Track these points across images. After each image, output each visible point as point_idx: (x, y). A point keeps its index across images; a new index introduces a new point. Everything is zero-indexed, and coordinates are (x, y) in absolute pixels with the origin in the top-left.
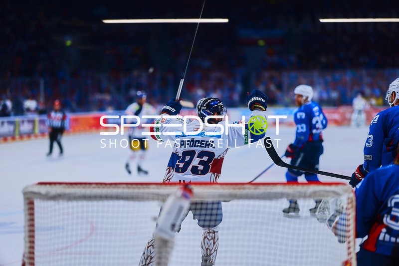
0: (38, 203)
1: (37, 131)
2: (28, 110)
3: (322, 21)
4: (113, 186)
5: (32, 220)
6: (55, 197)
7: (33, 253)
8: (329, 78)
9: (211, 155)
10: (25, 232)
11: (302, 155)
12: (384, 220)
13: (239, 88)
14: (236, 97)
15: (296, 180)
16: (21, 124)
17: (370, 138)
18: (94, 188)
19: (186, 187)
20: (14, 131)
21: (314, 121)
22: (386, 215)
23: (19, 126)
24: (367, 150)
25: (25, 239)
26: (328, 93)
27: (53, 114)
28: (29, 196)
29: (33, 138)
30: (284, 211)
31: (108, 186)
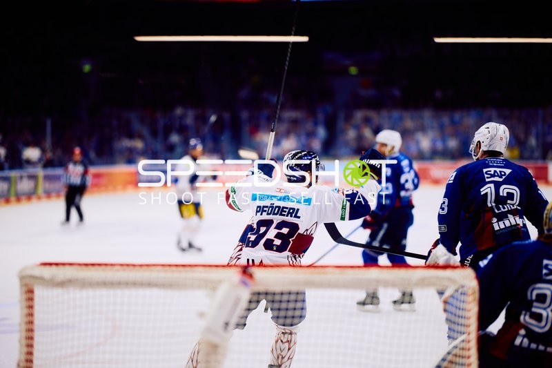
0: (39, 292)
1: (40, 190)
2: (29, 162)
3: (438, 40)
4: (145, 268)
5: (31, 315)
6: (63, 284)
7: (31, 361)
8: (446, 120)
9: (294, 227)
10: (20, 331)
11: (385, 226)
12: (522, 318)
13: (322, 132)
14: (317, 145)
15: (376, 260)
16: (19, 182)
17: (444, 203)
18: (118, 270)
19: (246, 270)
20: (9, 190)
21: (403, 180)
22: (524, 312)
23: (16, 183)
24: (442, 219)
25: (20, 341)
26: (444, 140)
27: (71, 167)
28: (28, 281)
29: (34, 201)
30: (359, 303)
31: (138, 268)
